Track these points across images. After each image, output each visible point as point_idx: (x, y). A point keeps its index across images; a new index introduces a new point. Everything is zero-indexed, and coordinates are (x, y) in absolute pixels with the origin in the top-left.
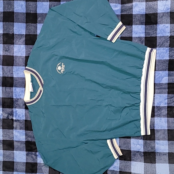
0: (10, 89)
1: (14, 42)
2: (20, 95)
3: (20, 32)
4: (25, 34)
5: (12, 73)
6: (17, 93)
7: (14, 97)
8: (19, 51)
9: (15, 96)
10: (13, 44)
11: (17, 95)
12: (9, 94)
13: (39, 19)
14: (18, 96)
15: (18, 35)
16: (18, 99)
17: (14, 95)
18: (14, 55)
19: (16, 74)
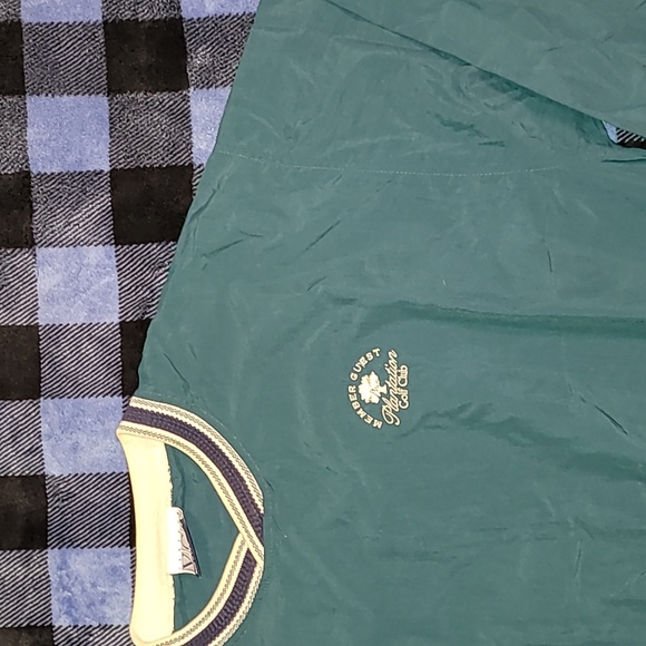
0: (26, 563)
1: (37, 226)
2: (103, 601)
3: (71, 158)
4: (107, 169)
5: (35, 451)
6: (76, 590)
7: (61, 621)
8: (77, 292)
9: (68, 613)
10: (27, 242)
11: (81, 600)
12: (23, 596)
13: (198, 59)
14: (85, 610)
15: (60, 178)
16: (88, 631)
17: (55, 607)
18: (42, 322)
19: (61, 456)
